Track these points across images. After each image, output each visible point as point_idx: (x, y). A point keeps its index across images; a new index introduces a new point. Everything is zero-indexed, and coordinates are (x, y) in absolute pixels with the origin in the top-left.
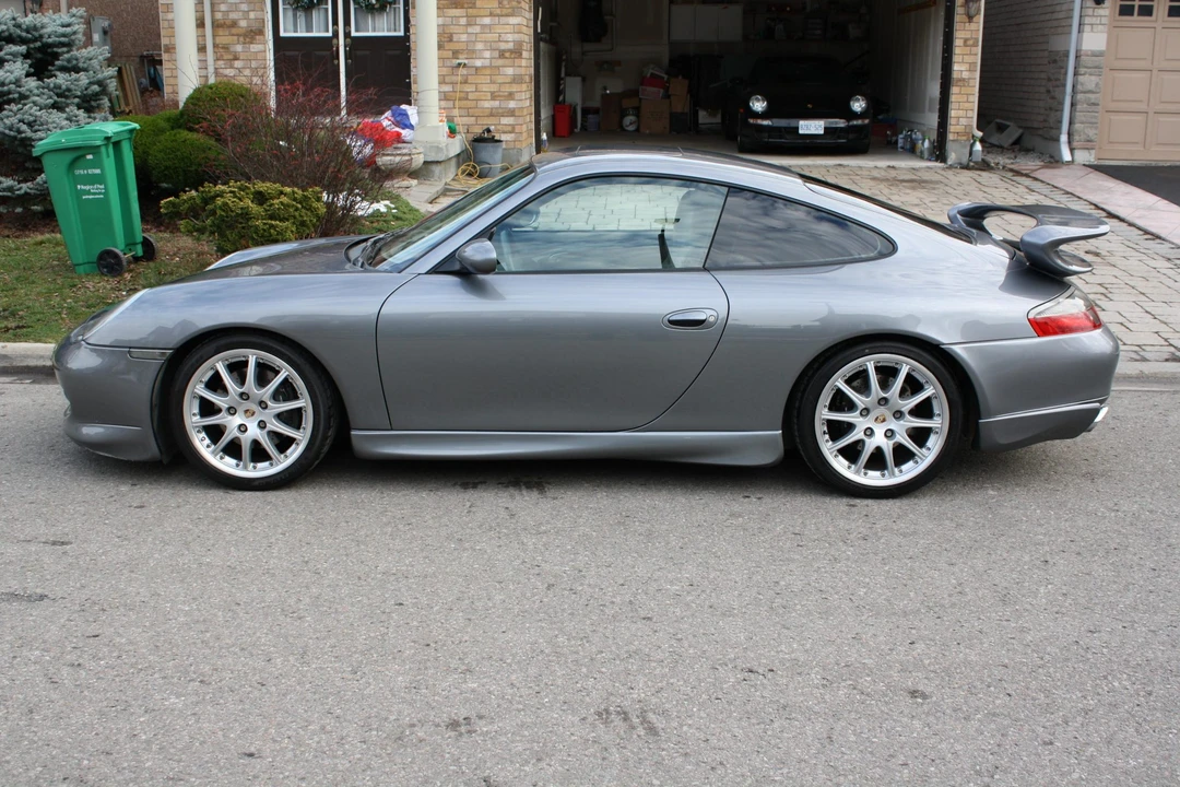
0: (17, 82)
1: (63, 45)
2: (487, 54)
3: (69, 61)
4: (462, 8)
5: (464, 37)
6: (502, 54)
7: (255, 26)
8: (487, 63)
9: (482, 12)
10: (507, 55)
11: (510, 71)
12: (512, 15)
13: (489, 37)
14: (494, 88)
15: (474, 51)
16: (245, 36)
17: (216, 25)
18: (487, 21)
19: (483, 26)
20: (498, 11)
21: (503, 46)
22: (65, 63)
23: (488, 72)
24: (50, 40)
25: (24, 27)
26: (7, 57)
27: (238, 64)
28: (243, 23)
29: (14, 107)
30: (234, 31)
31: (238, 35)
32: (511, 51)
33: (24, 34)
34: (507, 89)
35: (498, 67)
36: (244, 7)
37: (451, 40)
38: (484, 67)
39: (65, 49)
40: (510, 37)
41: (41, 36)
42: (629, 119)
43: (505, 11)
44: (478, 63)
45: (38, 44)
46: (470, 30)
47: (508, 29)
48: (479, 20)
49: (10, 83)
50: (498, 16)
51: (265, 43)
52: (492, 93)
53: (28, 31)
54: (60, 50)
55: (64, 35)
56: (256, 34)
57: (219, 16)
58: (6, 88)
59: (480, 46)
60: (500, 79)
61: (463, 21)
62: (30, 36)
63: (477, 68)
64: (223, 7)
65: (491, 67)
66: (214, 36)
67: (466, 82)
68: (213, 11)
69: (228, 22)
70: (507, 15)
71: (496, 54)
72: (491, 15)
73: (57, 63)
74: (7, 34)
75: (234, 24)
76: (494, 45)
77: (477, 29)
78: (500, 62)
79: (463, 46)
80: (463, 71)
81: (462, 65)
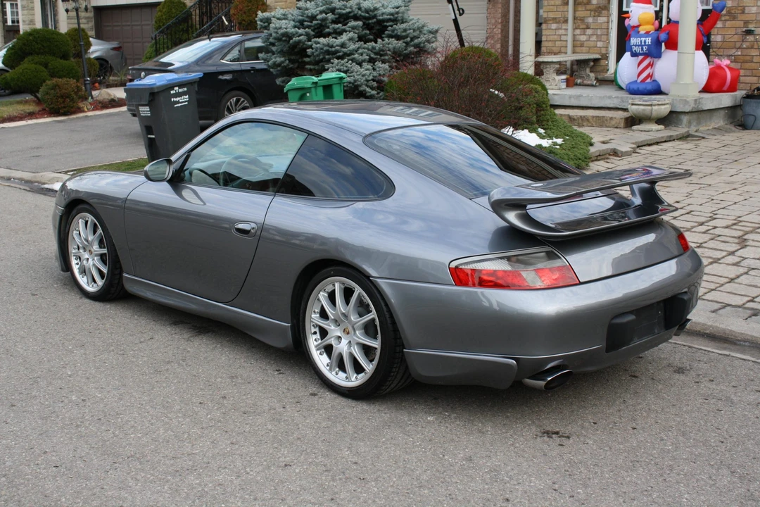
0: (343, 45)
1: (389, 20)
3: (393, 31)
5: (754, 10)
7: (603, 3)
16: (595, 10)
17: (577, 3)
22: (390, 32)
24: (381, 18)
25: (363, 9)
26: (348, 29)
27: (589, 32)
28: (594, 1)
29: (336, 61)
30: (588, 7)
31: (591, 10)
33: (363, 14)
37: (743, 12)
39: (391, 23)
41: (375, 16)
45: (375, 20)
49: (337, 46)
51: (609, 16)
54: (388, 24)
55: (392, 14)
56: (603, 9)
58: (333, 49)
62: (367, 15)
66: (575, 11)
67: (752, 47)
69: (585, 1)
73: (386, 32)
74: (352, 14)
75: (588, 2)
79: (752, 17)
80: (750, 38)
81: (749, 32)
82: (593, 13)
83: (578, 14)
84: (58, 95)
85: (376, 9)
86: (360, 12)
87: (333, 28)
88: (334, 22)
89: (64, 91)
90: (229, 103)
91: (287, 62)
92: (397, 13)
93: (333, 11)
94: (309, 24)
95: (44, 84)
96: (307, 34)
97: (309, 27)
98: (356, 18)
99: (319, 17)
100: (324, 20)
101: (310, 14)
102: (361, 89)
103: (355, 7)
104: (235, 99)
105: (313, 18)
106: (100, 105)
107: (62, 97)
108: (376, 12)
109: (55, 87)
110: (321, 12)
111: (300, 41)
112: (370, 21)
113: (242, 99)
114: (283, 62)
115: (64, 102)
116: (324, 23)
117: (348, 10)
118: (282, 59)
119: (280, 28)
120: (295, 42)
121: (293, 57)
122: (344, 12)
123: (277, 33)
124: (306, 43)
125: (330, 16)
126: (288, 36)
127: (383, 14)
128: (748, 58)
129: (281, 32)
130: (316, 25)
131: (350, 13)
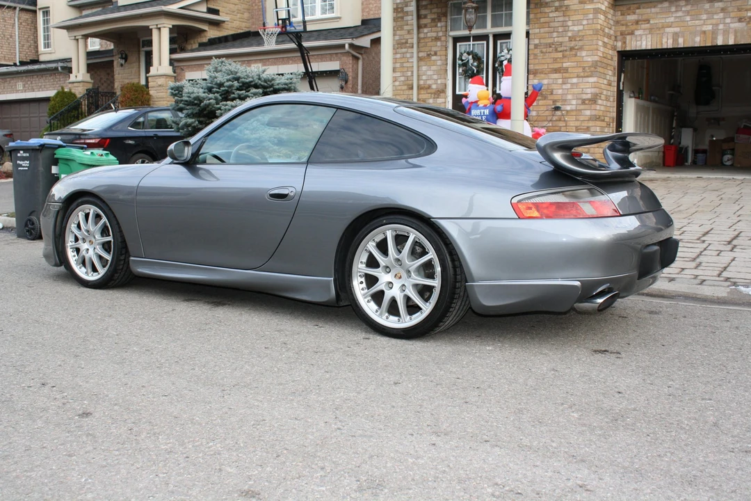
2: (574, 102)
4: (560, 73)
5: (560, 92)
6: (584, 102)
7: (441, 87)
8: (574, 107)
9: (572, 75)
10: (587, 102)
11: (588, 113)
12: (591, 76)
13: (576, 91)
14: (577, 124)
15: (565, 100)
16: (435, 94)
17: (419, 88)
18: (575, 80)
19: (572, 84)
20: (582, 74)
21: (585, 97)
23: (574, 113)
24: (277, 87)
25: (263, 79)
26: (250, 95)
28: (434, 87)
30: (429, 91)
31: (431, 94)
32: (590, 100)
33: (262, 83)
34: (586, 124)
35: (580, 110)
36: (435, 77)
37: (552, 94)
38: (572, 110)
40: (589, 91)
41: (272, 85)
42: (726, 157)
43: (586, 74)
44: (568, 108)
45: (272, 89)
46: (564, 87)
47: (588, 85)
48: (570, 81)
50: (582, 77)
51: (446, 98)
52: (576, 127)
53: (265, 81)
55: (286, 84)
56: (441, 93)
57: (422, 82)
59: (569, 97)
60: (582, 118)
61: (560, 81)
62: (266, 84)
63: (567, 111)
64: (424, 78)
65: (576, 110)
66: (418, 94)
67: (560, 120)
68: (418, 80)
69: (426, 86)
70: (588, 77)
71: (580, 102)
72: (578, 77)
74: (253, 83)
75: (429, 87)
76: (579, 96)
77: (568, 86)
78: (582, 107)
79: (559, 97)
80: (558, 113)
81: (557, 108)
82: (433, 96)
83: (421, 96)
85: (273, 79)
86: (260, 82)
87: (238, 94)
88: (239, 89)
91: (197, 122)
92: (291, 83)
93: (237, 79)
94: (217, 90)
96: (216, 99)
97: (217, 92)
98: (256, 86)
99: (227, 84)
100: (230, 87)
101: (218, 82)
102: (265, 144)
103: (256, 77)
104: (140, 160)
105: (221, 85)
106: (5, 175)
108: (273, 82)
110: (228, 80)
111: (210, 104)
112: (268, 90)
113: (147, 161)
114: (193, 123)
116: (230, 90)
117: (251, 79)
118: (193, 120)
119: (193, 93)
120: (206, 105)
121: (201, 119)
122: (247, 81)
123: (189, 97)
124: (215, 106)
125: (236, 84)
126: (200, 100)
127: (278, 84)
128: (557, 128)
129: (192, 96)
130: (223, 91)
131: (252, 82)
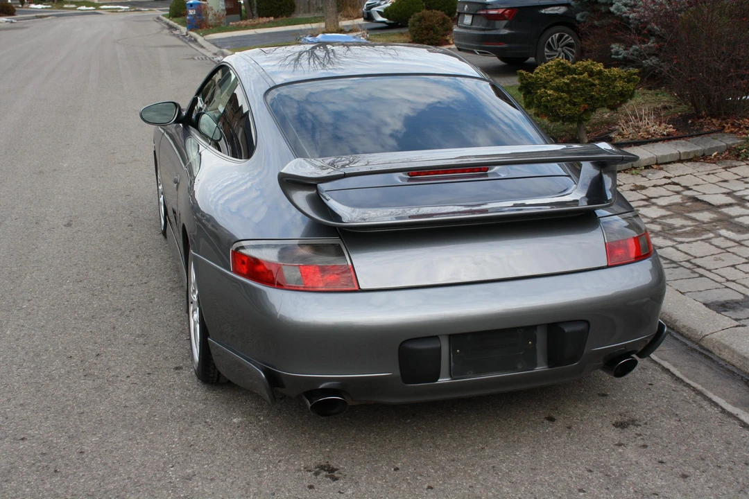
84: (423, 27)
89: (428, 23)
90: (550, 40)
95: (412, 16)
104: (557, 35)
107: (426, 28)
109: (422, 19)
113: (567, 35)
115: (427, 34)
